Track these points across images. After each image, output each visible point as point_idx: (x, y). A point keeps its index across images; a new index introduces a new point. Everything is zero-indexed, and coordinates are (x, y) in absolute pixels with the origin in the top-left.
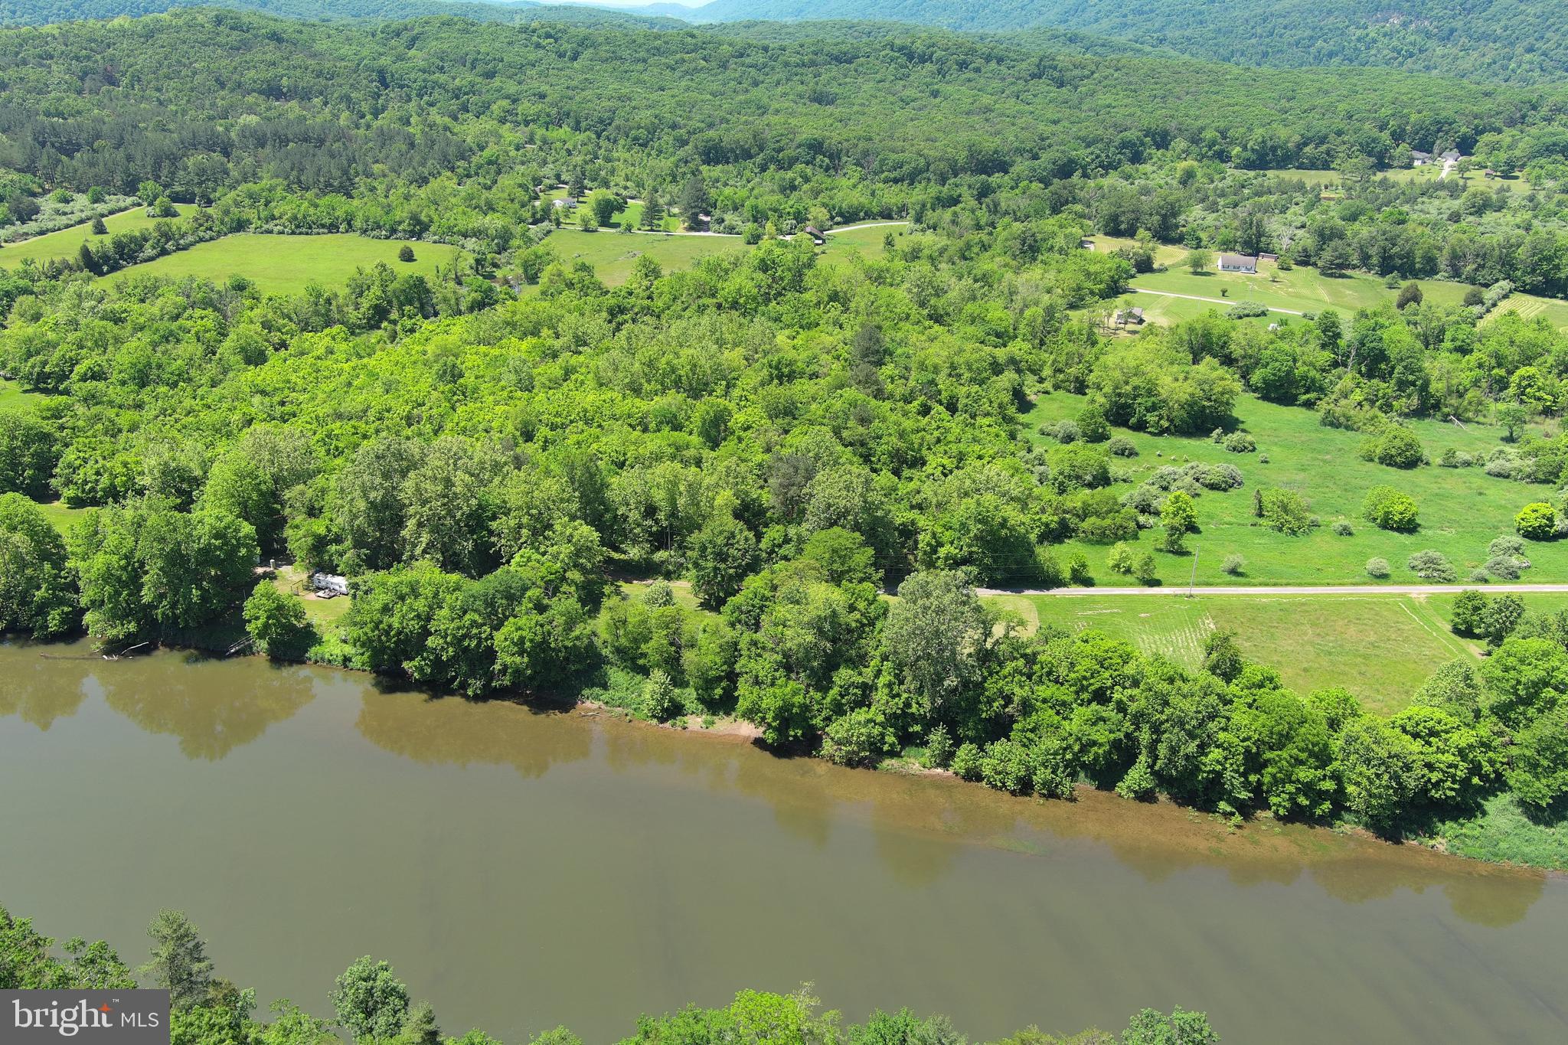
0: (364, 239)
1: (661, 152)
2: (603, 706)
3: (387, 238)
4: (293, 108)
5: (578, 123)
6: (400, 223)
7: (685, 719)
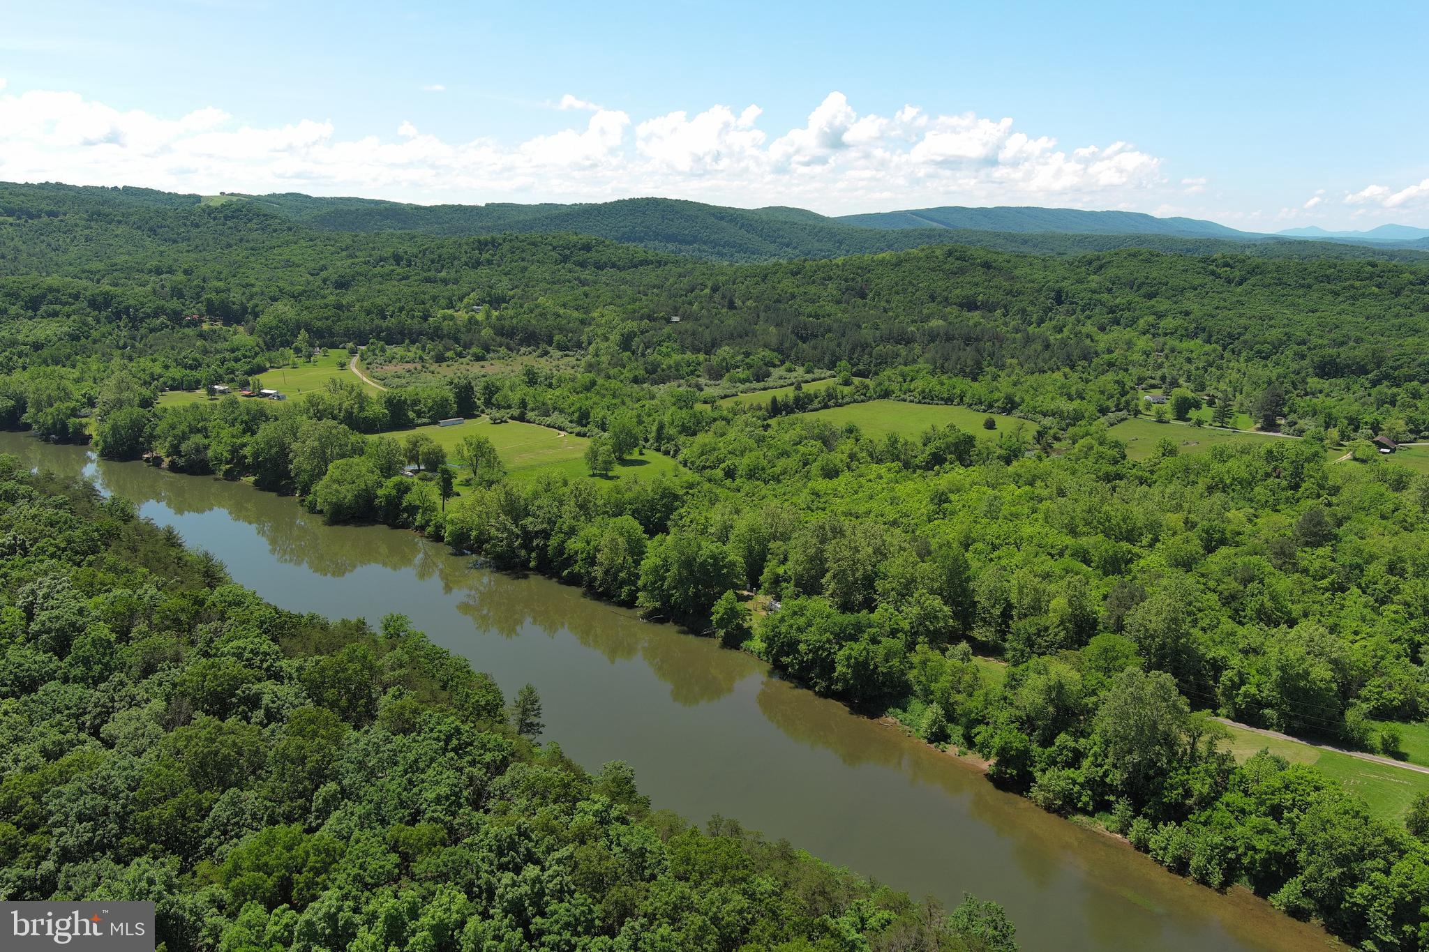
0: (968, 411)
1: (1278, 364)
2: (898, 723)
3: (985, 411)
4: (976, 316)
5: (1210, 336)
6: (997, 401)
7: (947, 746)
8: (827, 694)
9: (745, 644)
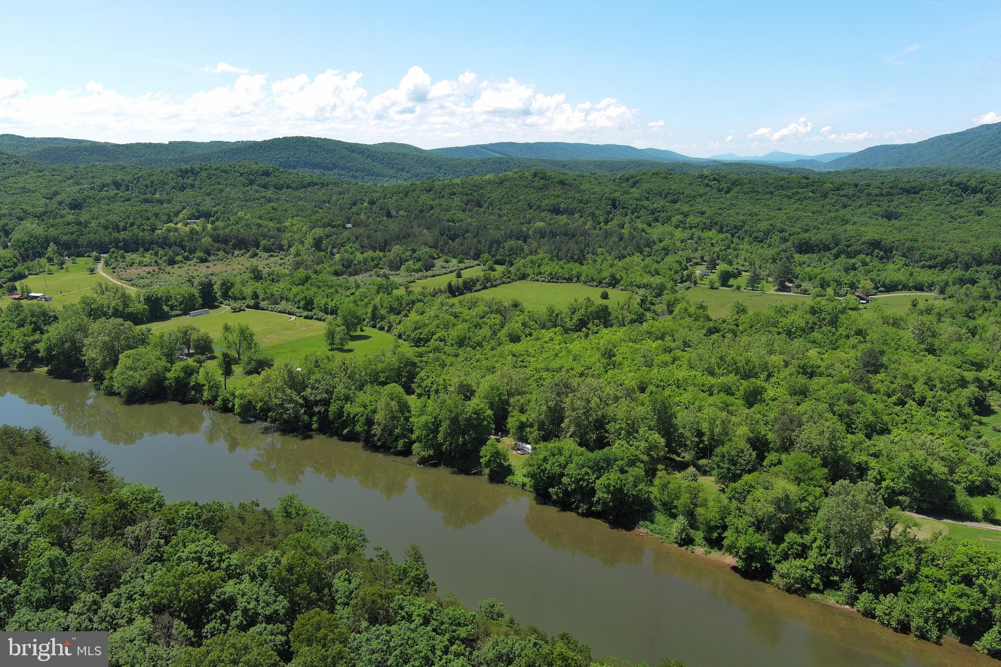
0: (584, 287)
1: (771, 246)
2: (649, 532)
3: (597, 286)
4: (563, 219)
5: (722, 228)
6: (605, 279)
7: (694, 547)
8: (589, 514)
9: (509, 478)
